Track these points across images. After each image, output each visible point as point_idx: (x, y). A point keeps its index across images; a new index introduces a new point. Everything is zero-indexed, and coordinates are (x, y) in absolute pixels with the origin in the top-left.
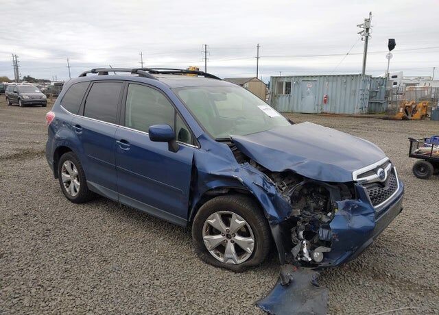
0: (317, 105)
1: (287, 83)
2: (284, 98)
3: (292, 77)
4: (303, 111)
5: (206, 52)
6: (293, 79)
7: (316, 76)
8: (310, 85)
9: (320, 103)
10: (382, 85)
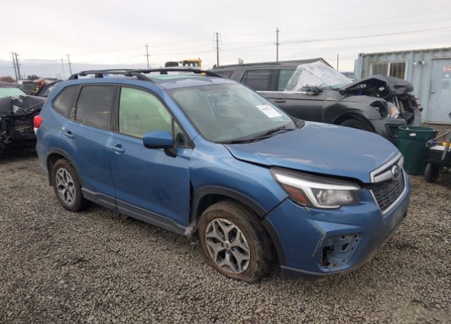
1: (394, 66)
3: (407, 52)
5: (217, 41)
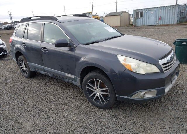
0: (156, 21)
1: (141, 12)
2: (140, 19)
4: (149, 25)
5: (92, 2)
6: (144, 10)
7: (155, 8)
8: (152, 12)
9: (157, 20)
10: (186, 9)
